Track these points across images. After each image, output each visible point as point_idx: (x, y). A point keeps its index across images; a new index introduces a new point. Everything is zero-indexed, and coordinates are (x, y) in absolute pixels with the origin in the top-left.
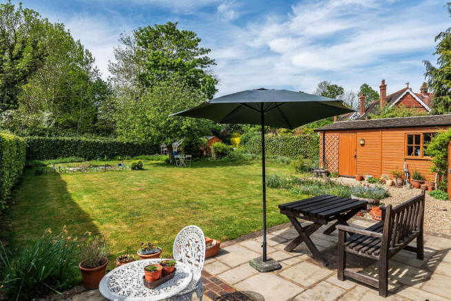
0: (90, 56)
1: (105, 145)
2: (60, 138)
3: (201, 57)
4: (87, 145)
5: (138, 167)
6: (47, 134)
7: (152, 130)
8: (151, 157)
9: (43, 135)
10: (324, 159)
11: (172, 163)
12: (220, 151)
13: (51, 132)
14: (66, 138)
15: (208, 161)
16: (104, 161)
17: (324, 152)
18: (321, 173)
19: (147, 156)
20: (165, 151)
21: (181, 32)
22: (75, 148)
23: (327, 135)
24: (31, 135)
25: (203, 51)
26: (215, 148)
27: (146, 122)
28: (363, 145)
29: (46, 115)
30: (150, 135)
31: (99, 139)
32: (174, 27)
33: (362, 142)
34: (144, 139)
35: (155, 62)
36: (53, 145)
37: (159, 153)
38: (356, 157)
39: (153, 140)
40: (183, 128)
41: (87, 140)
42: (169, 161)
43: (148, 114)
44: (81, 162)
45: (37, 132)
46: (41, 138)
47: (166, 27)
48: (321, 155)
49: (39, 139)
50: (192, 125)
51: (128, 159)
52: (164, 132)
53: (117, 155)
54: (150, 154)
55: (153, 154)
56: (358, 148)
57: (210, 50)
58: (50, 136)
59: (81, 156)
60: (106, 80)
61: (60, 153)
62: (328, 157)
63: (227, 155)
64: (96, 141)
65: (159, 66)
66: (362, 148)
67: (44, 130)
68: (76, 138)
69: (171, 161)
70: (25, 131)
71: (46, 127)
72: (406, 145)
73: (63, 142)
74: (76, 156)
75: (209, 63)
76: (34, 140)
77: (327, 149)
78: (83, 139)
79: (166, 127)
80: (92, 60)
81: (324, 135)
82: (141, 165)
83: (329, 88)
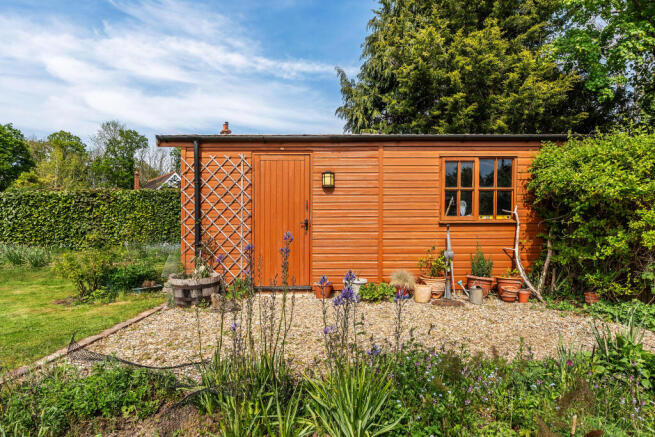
10: (199, 236)
17: (198, 214)
18: (200, 288)
23: (209, 157)
28: (329, 189)
33: (328, 181)
38: (307, 225)
48: (188, 226)
56: (315, 199)
62: (214, 230)
66: (331, 198)
72: (444, 187)
77: (208, 203)
81: (198, 159)
83: (122, 133)
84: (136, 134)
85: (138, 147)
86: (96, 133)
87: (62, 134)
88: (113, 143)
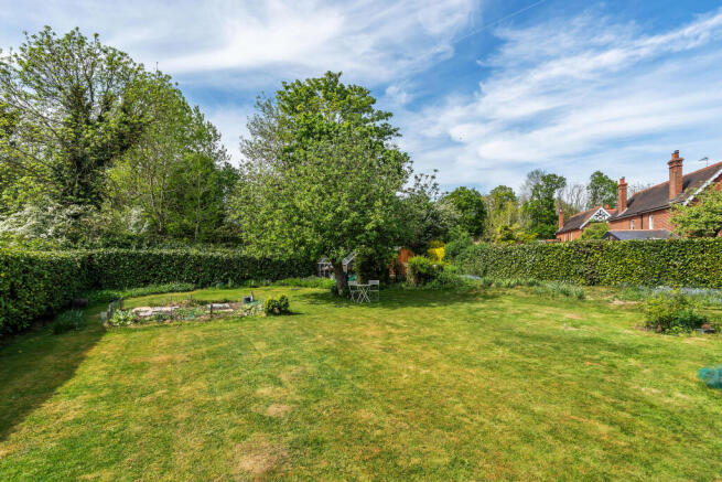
0: (214, 131)
1: (229, 261)
2: (156, 251)
3: (378, 124)
4: (199, 262)
5: (279, 309)
6: (134, 244)
7: (306, 232)
8: (304, 281)
9: (127, 245)
11: (342, 295)
12: (424, 271)
13: (141, 241)
14: (165, 251)
15: (402, 288)
16: (227, 288)
19: (298, 280)
20: (327, 271)
21: (346, 88)
22: (180, 268)
24: (107, 246)
25: (381, 116)
26: (414, 267)
27: (296, 217)
29: (135, 213)
30: (302, 243)
31: (221, 252)
32: (337, 81)
34: (291, 252)
35: (309, 129)
36: (142, 263)
37: (317, 274)
39: (309, 254)
40: (369, 226)
41: (201, 253)
42: (337, 292)
43: (300, 199)
44: (189, 290)
45: (116, 242)
46: (122, 250)
47: (324, 80)
49: (117, 253)
50: (386, 221)
51: (267, 285)
52: (331, 237)
53: (249, 278)
54: (302, 277)
55: (306, 276)
57: (390, 115)
58: (139, 247)
59: (188, 281)
60: (237, 167)
61: (155, 276)
63: (434, 278)
64: (215, 256)
65: (315, 133)
67: (129, 237)
68: (180, 252)
69: (341, 291)
70: (98, 240)
71: (134, 233)
73: (159, 257)
74: (181, 280)
75: (390, 133)
76: (110, 255)
78: (193, 251)
79: (334, 226)
80: (217, 137)
82: (287, 305)
83: (544, 178)
84: (555, 176)
85: (558, 187)
86: (524, 183)
87: (501, 188)
88: (537, 188)
